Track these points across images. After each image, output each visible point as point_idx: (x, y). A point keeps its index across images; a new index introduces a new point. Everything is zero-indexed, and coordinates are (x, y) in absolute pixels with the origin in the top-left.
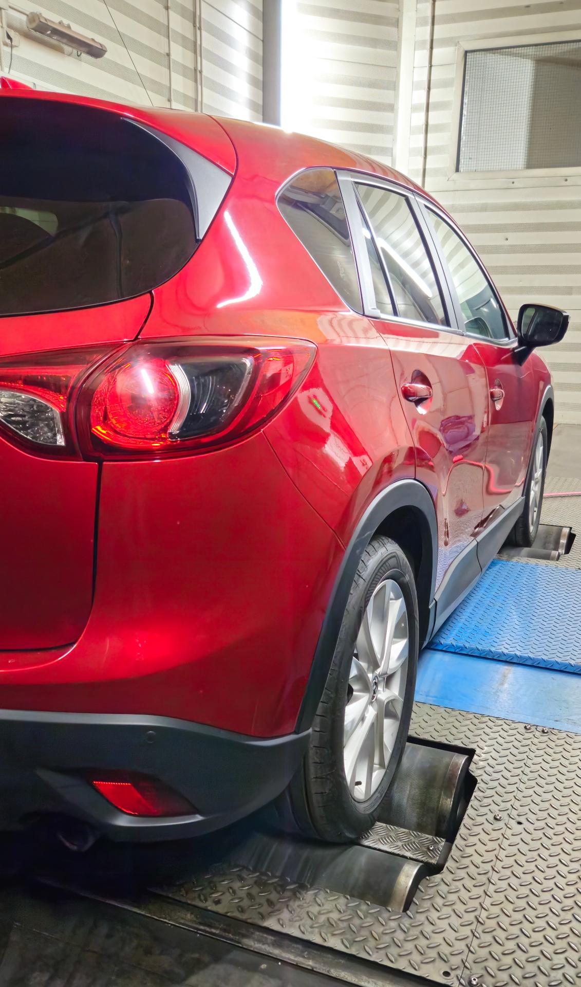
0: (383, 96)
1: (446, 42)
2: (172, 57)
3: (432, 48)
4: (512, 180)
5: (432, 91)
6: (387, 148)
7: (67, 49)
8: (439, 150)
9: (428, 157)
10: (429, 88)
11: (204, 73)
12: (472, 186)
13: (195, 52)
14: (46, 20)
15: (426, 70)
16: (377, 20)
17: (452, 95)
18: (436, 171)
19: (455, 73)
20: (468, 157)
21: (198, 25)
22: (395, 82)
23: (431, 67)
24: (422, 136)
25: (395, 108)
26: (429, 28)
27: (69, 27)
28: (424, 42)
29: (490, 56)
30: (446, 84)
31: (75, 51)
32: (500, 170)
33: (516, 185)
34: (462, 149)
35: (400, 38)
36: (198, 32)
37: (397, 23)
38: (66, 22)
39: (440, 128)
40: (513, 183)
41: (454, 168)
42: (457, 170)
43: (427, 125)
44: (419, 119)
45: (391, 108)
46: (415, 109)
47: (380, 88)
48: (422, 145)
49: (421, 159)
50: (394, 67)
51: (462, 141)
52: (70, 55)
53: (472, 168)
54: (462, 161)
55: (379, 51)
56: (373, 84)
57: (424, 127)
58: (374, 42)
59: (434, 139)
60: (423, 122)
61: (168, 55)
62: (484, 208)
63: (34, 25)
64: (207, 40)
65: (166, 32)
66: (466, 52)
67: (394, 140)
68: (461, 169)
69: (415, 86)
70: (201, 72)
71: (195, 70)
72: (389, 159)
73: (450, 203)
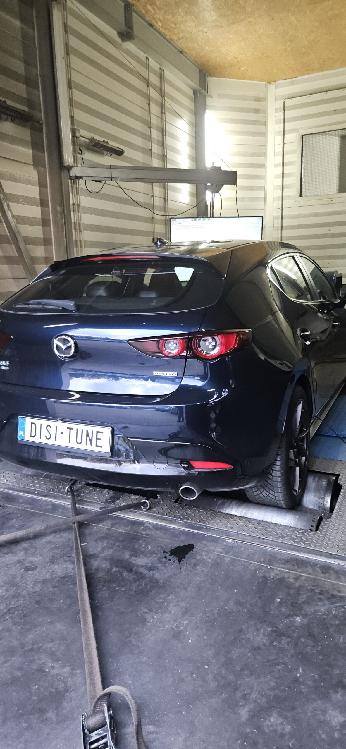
0: (259, 160)
1: (292, 131)
2: (153, 150)
3: (284, 134)
4: (332, 199)
5: (285, 156)
6: (262, 187)
7: (105, 152)
8: (290, 186)
9: (284, 190)
10: (283, 155)
11: (167, 157)
12: (310, 203)
13: (163, 147)
14: (98, 140)
15: (282, 145)
16: (255, 122)
17: (296, 158)
18: (289, 197)
19: (297, 147)
20: (306, 189)
21: (165, 134)
22: (265, 153)
23: (284, 144)
24: (281, 180)
25: (266, 165)
26: (282, 125)
27: (107, 142)
28: (280, 132)
29: (315, 136)
30: (292, 152)
31: (109, 153)
32: (324, 195)
33: (333, 202)
34: (303, 185)
35: (266, 131)
36: (165, 137)
37: (265, 123)
38: (106, 140)
39: (290, 175)
41: (299, 195)
42: (301, 196)
43: (283, 174)
44: (279, 170)
45: (263, 166)
46: (276, 166)
47: (258, 156)
48: (281, 184)
49: (281, 191)
50: (264, 145)
51: (302, 181)
52: (106, 155)
53: (309, 195)
54: (303, 191)
55: (257, 138)
56: (253, 155)
57: (282, 174)
58: (253, 134)
59: (287, 181)
60: (281, 172)
61: (151, 150)
62: (316, 215)
63: (93, 144)
64: (169, 141)
65: (149, 139)
66: (303, 136)
67: (265, 182)
68: (303, 195)
69: (276, 154)
70: (166, 156)
71: (163, 155)
72: (263, 192)
73: (297, 213)
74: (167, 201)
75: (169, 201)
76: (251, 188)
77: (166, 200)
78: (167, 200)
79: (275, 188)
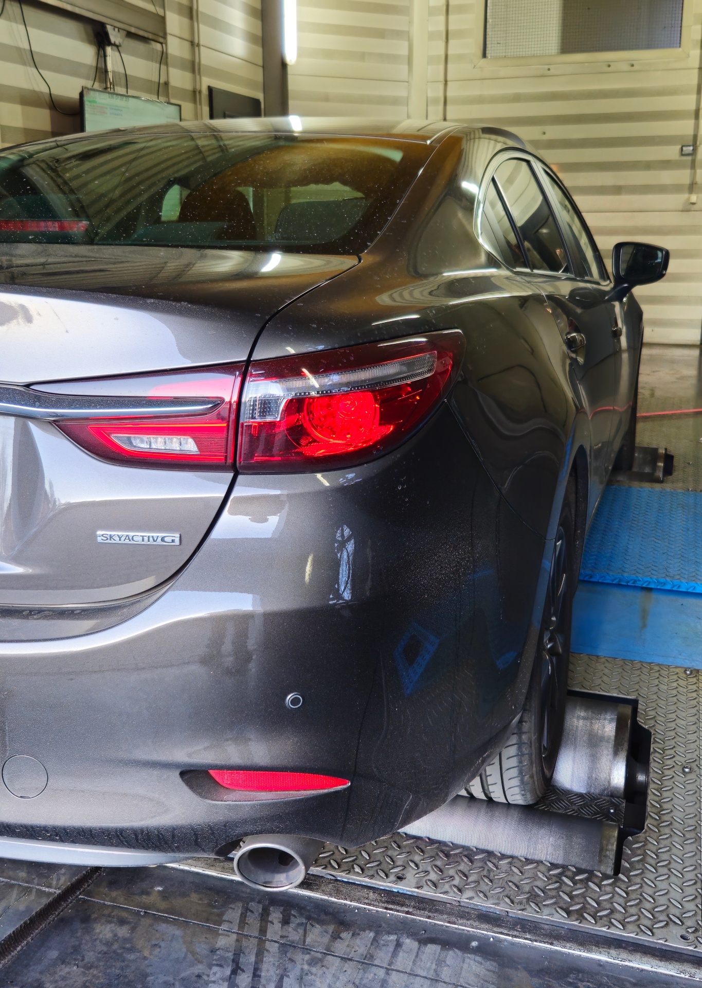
4: (547, 67)
6: (403, 32)
8: (462, 34)
9: (451, 42)
12: (502, 74)
18: (460, 58)
20: (496, 42)
24: (442, 18)
32: (534, 56)
33: (552, 72)
34: (489, 33)
39: (463, 9)
40: (549, 69)
41: (480, 53)
42: (484, 55)
43: (448, 6)
48: (443, 28)
49: (443, 44)
51: (488, 24)
53: (501, 54)
54: (488, 46)
57: (445, 8)
59: (456, 23)
62: (517, 98)
67: (410, 22)
68: (488, 55)
72: (406, 44)
73: (477, 92)
74: (197, 49)
75: (202, 48)
76: (381, 34)
77: (194, 45)
78: (198, 45)
79: (432, 36)
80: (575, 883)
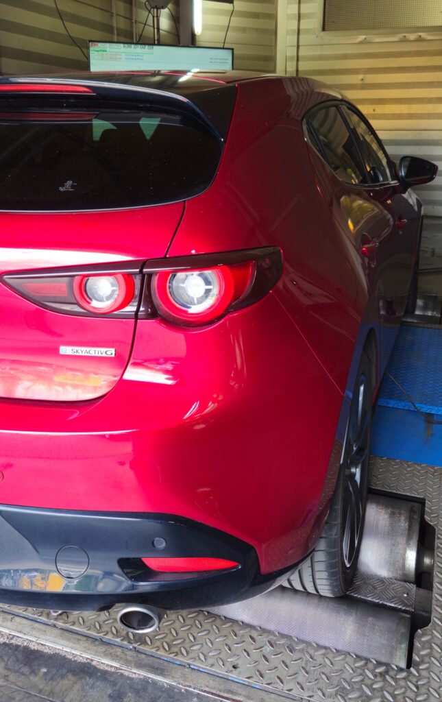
4: (364, 37)
6: (271, 14)
8: (310, 16)
9: (302, 21)
12: (335, 42)
18: (308, 31)
20: (332, 20)
24: (297, 6)
33: (368, 40)
34: (327, 15)
40: (366, 39)
41: (321, 28)
42: (324, 29)
48: (297, 12)
49: (296, 22)
54: (326, 23)
59: (305, 8)
62: (345, 58)
67: (277, 8)
68: (327, 29)
72: (273, 22)
73: (319, 53)
75: (137, 23)
76: (256, 15)
78: (135, 21)
79: (289, 17)
80: (375, 676)
